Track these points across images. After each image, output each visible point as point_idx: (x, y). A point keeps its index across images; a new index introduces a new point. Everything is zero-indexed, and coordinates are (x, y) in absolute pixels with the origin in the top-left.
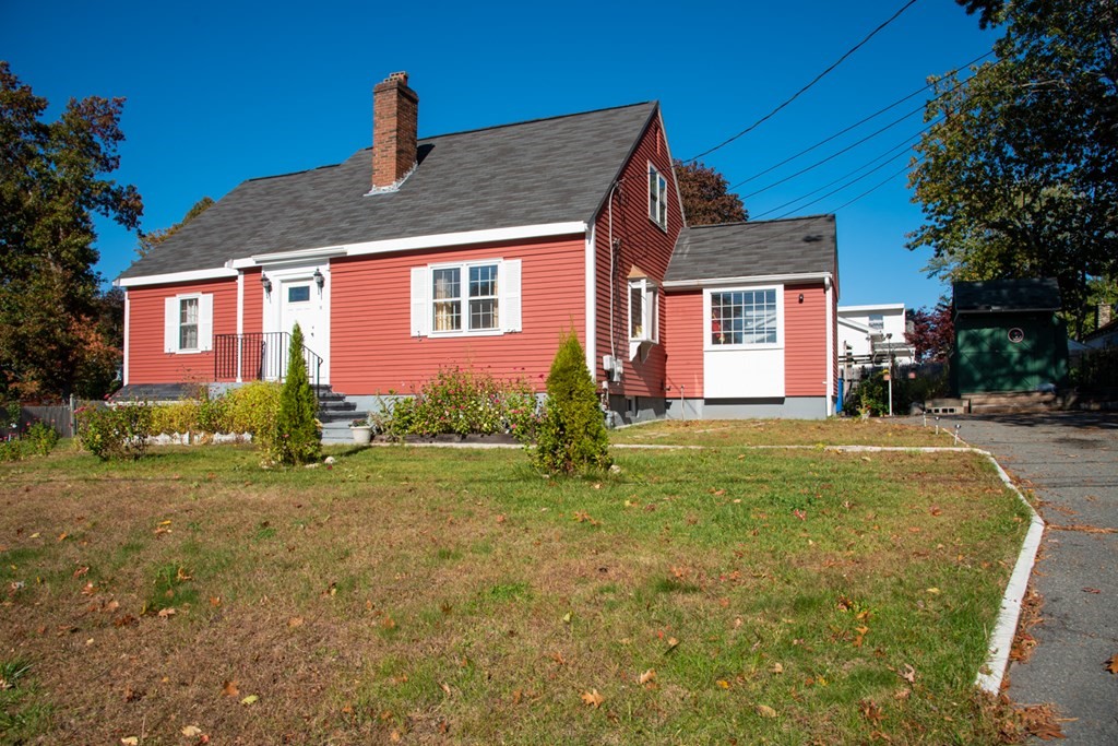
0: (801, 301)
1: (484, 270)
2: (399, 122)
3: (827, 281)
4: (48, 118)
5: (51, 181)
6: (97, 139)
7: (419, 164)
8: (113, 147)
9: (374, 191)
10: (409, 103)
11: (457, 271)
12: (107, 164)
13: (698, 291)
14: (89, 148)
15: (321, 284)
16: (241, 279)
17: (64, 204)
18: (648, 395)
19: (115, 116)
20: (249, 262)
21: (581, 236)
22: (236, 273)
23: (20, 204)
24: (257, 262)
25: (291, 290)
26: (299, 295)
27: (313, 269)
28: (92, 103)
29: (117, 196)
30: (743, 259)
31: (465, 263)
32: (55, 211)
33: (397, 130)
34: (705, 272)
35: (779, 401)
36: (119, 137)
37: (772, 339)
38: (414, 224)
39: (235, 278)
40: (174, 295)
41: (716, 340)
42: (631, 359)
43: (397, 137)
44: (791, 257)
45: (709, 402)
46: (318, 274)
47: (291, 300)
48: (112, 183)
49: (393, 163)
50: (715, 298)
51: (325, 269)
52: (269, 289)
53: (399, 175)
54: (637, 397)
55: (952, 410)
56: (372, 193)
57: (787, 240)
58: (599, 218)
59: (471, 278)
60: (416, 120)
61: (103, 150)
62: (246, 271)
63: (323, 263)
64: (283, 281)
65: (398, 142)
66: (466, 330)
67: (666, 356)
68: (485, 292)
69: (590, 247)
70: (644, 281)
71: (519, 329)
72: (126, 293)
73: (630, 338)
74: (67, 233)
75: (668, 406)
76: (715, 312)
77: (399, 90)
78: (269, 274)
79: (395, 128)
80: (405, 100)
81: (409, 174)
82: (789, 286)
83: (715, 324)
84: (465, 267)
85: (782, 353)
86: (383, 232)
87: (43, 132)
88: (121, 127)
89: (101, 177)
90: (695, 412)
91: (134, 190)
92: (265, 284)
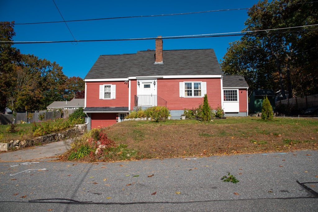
0: (242, 93)
1: (197, 84)
3: (247, 89)
9: (156, 63)
11: (191, 84)
16: (130, 82)
21: (220, 78)
24: (136, 78)
25: (145, 85)
26: (147, 86)
31: (193, 82)
37: (236, 100)
39: (128, 81)
40: (103, 84)
41: (224, 100)
46: (155, 82)
47: (145, 87)
50: (224, 91)
52: (139, 85)
57: (236, 80)
59: (194, 85)
62: (132, 80)
63: (156, 79)
64: (143, 83)
66: (193, 96)
68: (198, 88)
69: (222, 81)
72: (86, 83)
76: (224, 94)
78: (139, 81)
79: (162, 49)
83: (224, 97)
85: (239, 103)
92: (138, 83)
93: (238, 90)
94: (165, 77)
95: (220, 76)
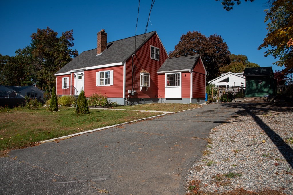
0: (185, 76)
1: (108, 72)
2: (101, 40)
3: (190, 71)
4: (58, 37)
5: (59, 50)
6: (68, 40)
7: (107, 48)
8: (72, 41)
10: (105, 36)
11: (103, 72)
12: (71, 45)
13: (164, 74)
14: (67, 42)
15: (83, 75)
16: (71, 74)
17: (61, 55)
18: (149, 98)
19: (72, 34)
20: (72, 71)
22: (70, 73)
23: (53, 56)
26: (80, 77)
27: (81, 72)
28: (67, 33)
29: (73, 52)
30: (175, 66)
32: (60, 57)
33: (101, 42)
34: (166, 69)
35: (181, 99)
36: (73, 39)
37: (179, 85)
38: (98, 63)
39: (70, 74)
40: (63, 77)
41: (168, 85)
42: (141, 90)
43: (101, 43)
44: (185, 65)
45: (167, 99)
46: (82, 73)
48: (72, 50)
49: (100, 49)
50: (168, 75)
51: (83, 72)
53: (102, 51)
54: (145, 98)
55: (241, 101)
56: (97, 55)
57: (186, 61)
58: (128, 61)
59: (106, 74)
60: (106, 39)
61: (70, 42)
62: (72, 73)
63: (83, 71)
64: (78, 75)
65: (101, 44)
66: (105, 85)
67: (158, 89)
68: (108, 77)
70: (143, 73)
71: (113, 85)
72: (56, 77)
73: (140, 86)
74: (62, 61)
75: (159, 100)
76: (168, 78)
77: (102, 34)
78: (75, 73)
79: (100, 41)
80: (103, 35)
81: (104, 51)
82: (183, 72)
83: (168, 82)
84: (104, 72)
85: (181, 88)
86: (93, 65)
87: (57, 40)
88: (73, 37)
89: (69, 48)
90: (164, 102)
91: (76, 50)
92: (74, 75)
93: (180, 73)
94: (87, 68)
95: (121, 63)
